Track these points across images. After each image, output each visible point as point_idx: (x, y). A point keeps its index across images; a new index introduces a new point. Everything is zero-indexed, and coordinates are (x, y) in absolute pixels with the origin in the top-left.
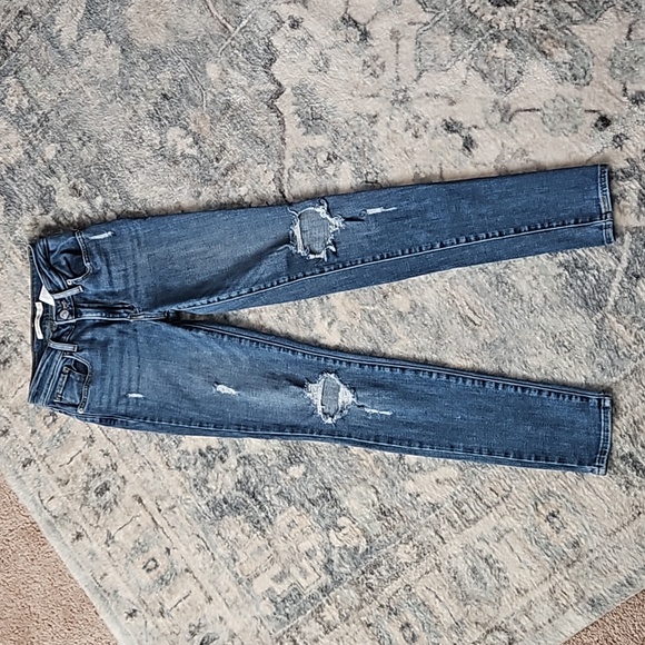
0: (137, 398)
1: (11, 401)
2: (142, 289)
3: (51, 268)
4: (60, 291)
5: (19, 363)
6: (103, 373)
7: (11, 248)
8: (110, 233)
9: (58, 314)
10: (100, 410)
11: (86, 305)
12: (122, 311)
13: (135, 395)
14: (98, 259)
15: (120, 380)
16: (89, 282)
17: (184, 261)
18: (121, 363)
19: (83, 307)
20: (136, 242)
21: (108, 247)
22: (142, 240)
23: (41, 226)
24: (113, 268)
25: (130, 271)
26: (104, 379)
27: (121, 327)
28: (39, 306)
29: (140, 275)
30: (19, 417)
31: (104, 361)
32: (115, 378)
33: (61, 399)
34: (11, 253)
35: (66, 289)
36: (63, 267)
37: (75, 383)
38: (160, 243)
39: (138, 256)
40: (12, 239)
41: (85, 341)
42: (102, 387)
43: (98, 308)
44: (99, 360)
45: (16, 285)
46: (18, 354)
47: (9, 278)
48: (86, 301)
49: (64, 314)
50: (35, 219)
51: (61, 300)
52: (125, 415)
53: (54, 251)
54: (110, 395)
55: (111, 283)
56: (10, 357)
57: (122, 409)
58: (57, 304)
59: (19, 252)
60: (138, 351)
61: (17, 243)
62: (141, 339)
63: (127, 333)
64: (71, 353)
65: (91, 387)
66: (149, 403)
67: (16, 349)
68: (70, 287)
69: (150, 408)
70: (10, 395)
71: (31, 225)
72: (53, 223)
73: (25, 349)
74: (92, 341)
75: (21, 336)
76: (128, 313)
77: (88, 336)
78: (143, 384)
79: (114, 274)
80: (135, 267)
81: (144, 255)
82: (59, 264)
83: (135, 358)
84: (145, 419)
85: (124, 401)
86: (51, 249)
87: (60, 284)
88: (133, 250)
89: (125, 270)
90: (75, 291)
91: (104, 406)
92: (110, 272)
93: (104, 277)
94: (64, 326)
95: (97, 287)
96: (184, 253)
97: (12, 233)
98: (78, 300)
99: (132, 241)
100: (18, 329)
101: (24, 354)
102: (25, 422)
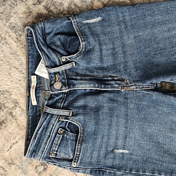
0: (123, 153)
1: (7, 154)
2: (131, 64)
3: (48, 47)
4: (56, 66)
5: (14, 124)
6: (95, 133)
7: (7, 32)
8: (99, 18)
9: (51, 85)
10: (91, 164)
11: (79, 78)
12: (113, 82)
13: (121, 151)
14: (91, 39)
15: (109, 138)
16: (82, 59)
17: (168, 41)
18: (110, 125)
19: (76, 79)
20: (123, 26)
21: (98, 29)
22: (129, 24)
23: (34, 14)
24: (104, 47)
25: (119, 50)
26: (96, 139)
27: (111, 95)
28: (34, 79)
29: (128, 53)
30: (13, 167)
31: (97, 124)
32: (105, 137)
33: (56, 154)
34: (7, 36)
35: (61, 65)
36: (58, 46)
37: (70, 142)
38: (145, 26)
39: (126, 37)
40: (7, 24)
41: (79, 108)
42: (93, 145)
43: (90, 80)
44: (93, 123)
45: (11, 62)
46: (13, 117)
47: (5, 56)
48: (77, 74)
49: (58, 86)
50: (28, 8)
51: (55, 74)
52: (112, 167)
53: (49, 34)
54: (99, 151)
55: (101, 60)
56: (6, 119)
57: (109, 162)
58: (51, 77)
59: (14, 36)
60: (127, 115)
61: (13, 28)
62: (132, 106)
63: (117, 101)
64: (67, 117)
65: (84, 145)
66: (134, 157)
67: (11, 113)
68: (65, 63)
69: (135, 161)
70: (6, 149)
71: (25, 13)
72: (45, 12)
73: (19, 113)
74: (85, 107)
75: (16, 103)
76: (119, 84)
77: (81, 103)
78: (130, 142)
79: (104, 52)
80: (124, 46)
81: (132, 36)
82: (54, 43)
83: (122, 121)
84: (131, 170)
85: (112, 155)
86: (47, 31)
87: (57, 60)
88: (121, 32)
89: (114, 49)
90: (68, 66)
91: (94, 160)
92: (101, 50)
93: (96, 55)
94: (57, 95)
95: (89, 63)
96: (166, 35)
97: (7, 20)
98: (71, 73)
99: (119, 25)
100: (14, 97)
101: (18, 116)
102: (19, 171)
